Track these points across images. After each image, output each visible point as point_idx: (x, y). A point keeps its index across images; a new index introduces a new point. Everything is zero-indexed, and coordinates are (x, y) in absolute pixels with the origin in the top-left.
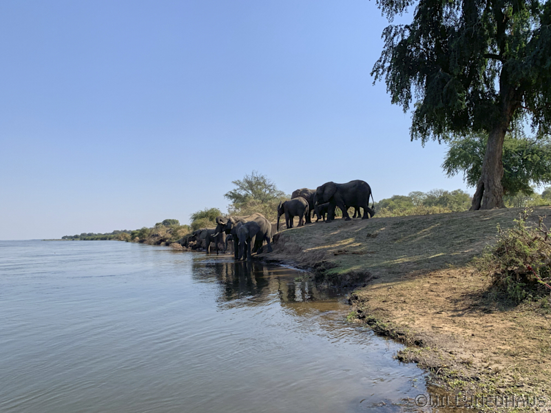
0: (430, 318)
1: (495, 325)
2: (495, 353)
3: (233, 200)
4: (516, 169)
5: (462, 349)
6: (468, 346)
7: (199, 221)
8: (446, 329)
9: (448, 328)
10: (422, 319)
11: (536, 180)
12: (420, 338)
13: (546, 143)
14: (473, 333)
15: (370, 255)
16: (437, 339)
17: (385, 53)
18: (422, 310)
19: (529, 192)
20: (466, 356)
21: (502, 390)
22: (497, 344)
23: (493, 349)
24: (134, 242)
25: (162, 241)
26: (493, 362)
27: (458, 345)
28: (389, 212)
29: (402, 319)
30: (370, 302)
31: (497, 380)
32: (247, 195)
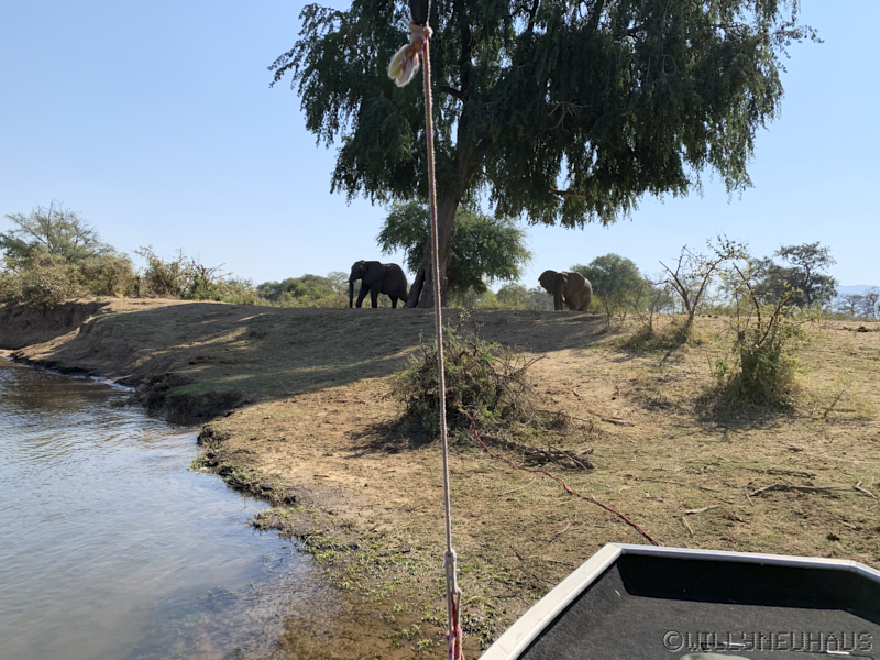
0: (315, 463)
1: (398, 469)
2: (387, 509)
3: (5, 251)
4: (469, 255)
5: (347, 507)
6: (355, 501)
8: (333, 478)
9: (336, 477)
10: (303, 465)
11: (491, 275)
12: (293, 493)
13: (506, 226)
14: (366, 482)
15: (248, 366)
16: (317, 493)
17: (301, 45)
18: (306, 451)
19: (481, 289)
20: (349, 516)
21: (383, 560)
22: (393, 496)
23: (387, 504)
26: (382, 522)
27: (343, 500)
28: (294, 299)
29: (273, 466)
30: (230, 441)
31: (380, 546)
32: (37, 243)
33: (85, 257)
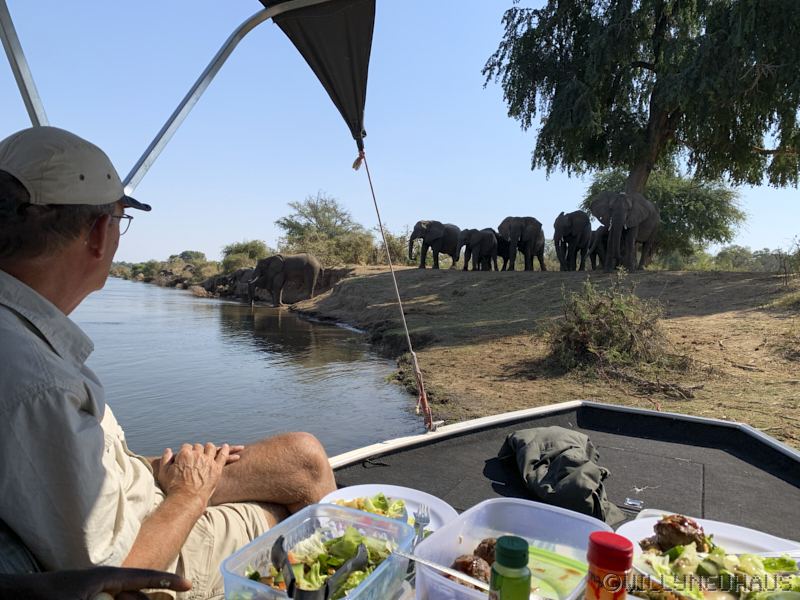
0: (470, 381)
1: (530, 390)
3: (288, 230)
4: (674, 219)
7: (233, 257)
8: (479, 391)
11: (699, 237)
14: (501, 395)
15: (446, 316)
16: (464, 399)
17: (505, 45)
18: (466, 374)
19: (688, 252)
24: (137, 280)
25: (177, 281)
27: (480, 404)
29: (440, 381)
32: (309, 224)
33: (342, 234)
